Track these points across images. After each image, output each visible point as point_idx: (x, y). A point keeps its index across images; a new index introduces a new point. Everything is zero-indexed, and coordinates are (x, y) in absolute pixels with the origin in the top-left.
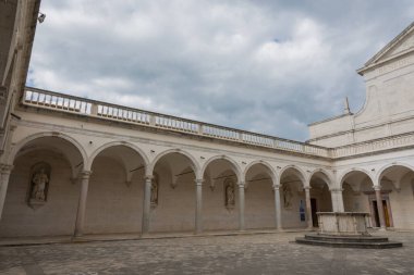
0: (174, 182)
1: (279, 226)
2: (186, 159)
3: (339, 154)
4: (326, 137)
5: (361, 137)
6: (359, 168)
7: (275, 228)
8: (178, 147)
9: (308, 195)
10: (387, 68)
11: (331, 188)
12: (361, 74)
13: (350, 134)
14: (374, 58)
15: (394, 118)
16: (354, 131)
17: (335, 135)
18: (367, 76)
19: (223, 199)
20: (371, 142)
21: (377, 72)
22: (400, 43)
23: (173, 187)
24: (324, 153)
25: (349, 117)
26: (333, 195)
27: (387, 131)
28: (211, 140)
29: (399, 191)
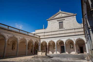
1: (27, 54)
3: (41, 37)
5: (46, 34)
9: (34, 47)
11: (39, 45)
13: (44, 33)
15: (52, 31)
17: (41, 33)
22: (55, 16)
24: (38, 37)
25: (44, 29)
26: (39, 47)
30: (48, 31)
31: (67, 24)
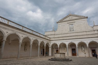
0: (10, 43)
1: (39, 55)
2: (18, 36)
3: (52, 39)
4: (48, 35)
5: (56, 36)
6: (56, 43)
7: (37, 56)
8: (16, 32)
10: (62, 23)
11: (49, 47)
12: (57, 23)
14: (60, 20)
15: (62, 33)
16: (54, 35)
17: (50, 35)
18: (58, 24)
19: (24, 48)
20: (59, 37)
21: (60, 23)
22: (65, 19)
23: (10, 44)
24: (49, 39)
25: (54, 32)
27: (61, 36)
28: (25, 32)
29: (61, 48)
30: (58, 34)
31: (77, 27)
